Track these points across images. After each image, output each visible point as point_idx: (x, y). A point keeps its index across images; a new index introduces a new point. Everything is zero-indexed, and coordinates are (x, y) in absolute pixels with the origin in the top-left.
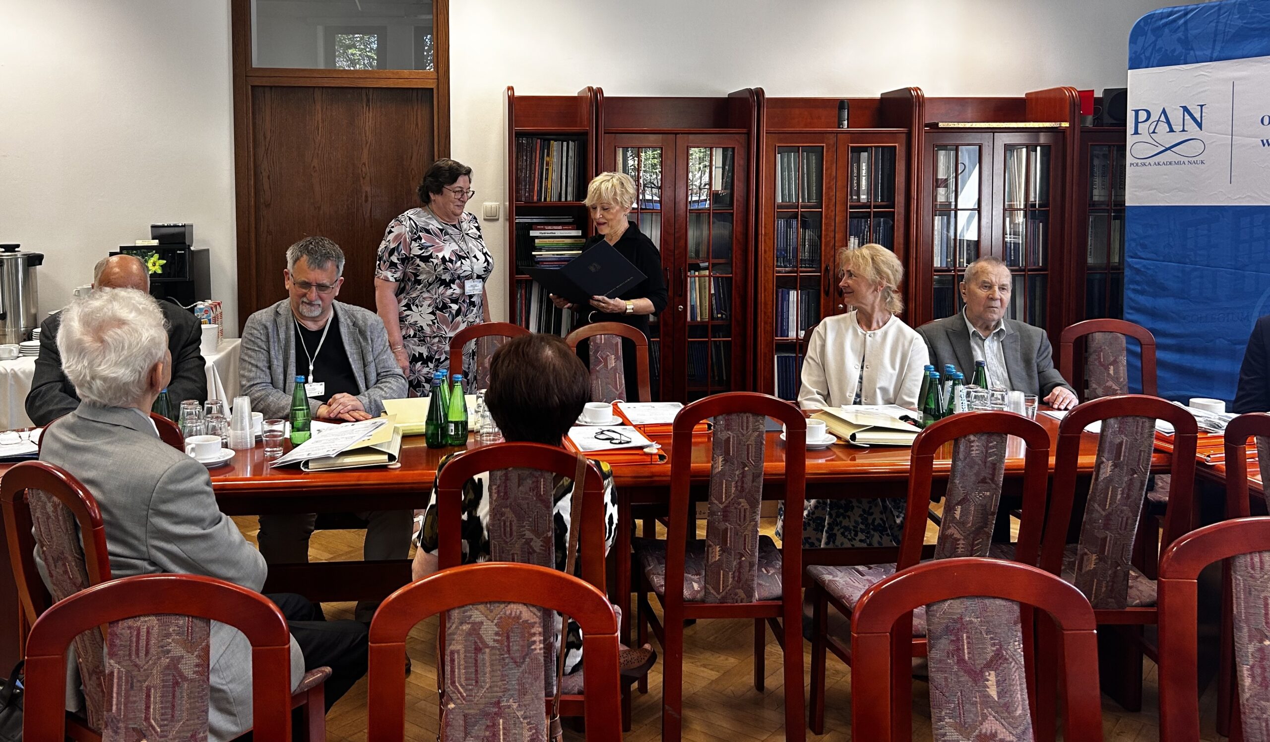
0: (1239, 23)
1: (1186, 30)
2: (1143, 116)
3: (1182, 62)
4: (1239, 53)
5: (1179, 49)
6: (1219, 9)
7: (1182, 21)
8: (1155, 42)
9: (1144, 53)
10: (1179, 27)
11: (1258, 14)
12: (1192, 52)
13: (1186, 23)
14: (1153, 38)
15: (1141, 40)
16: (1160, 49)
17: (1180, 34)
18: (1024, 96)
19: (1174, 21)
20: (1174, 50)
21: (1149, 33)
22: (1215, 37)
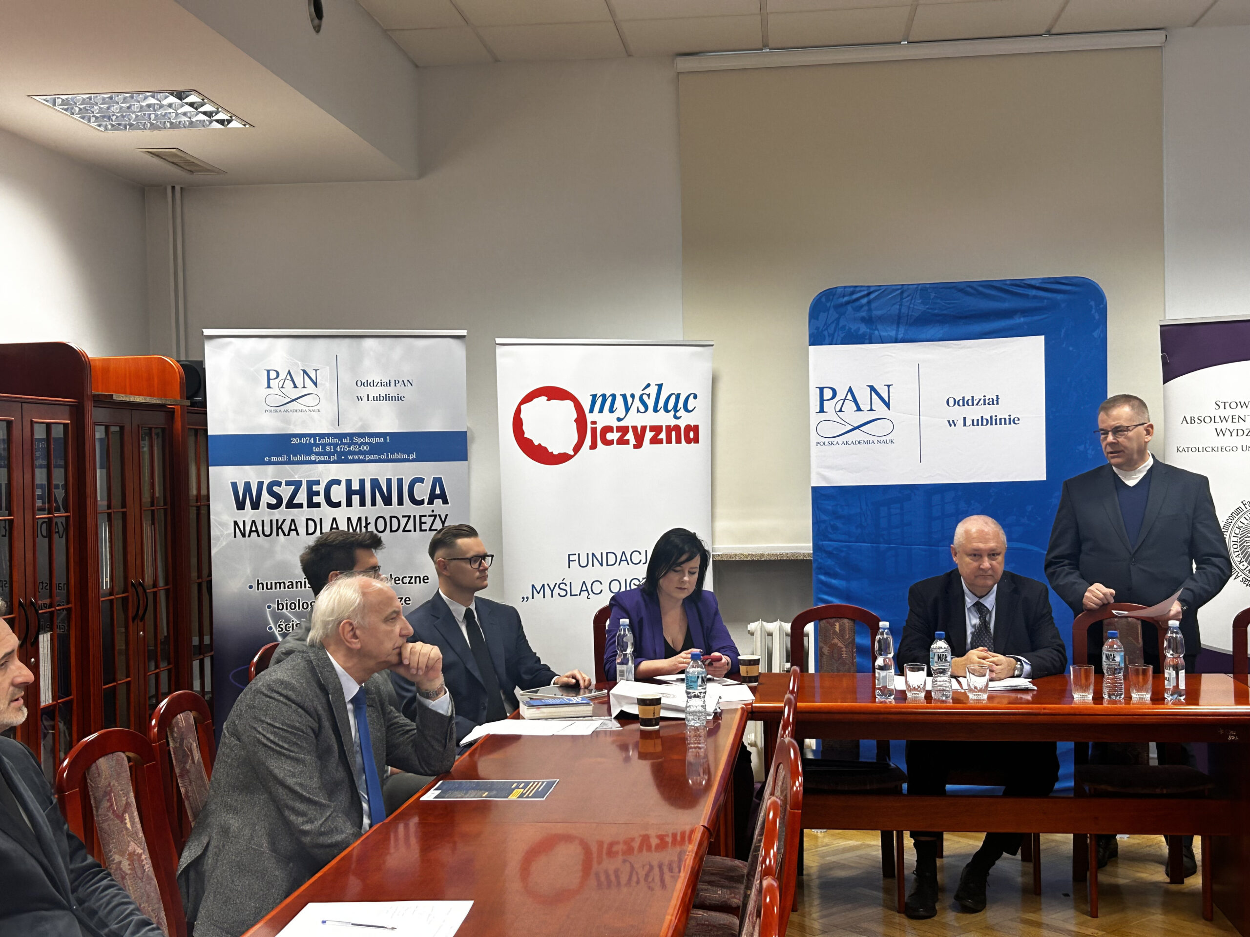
0: (921, 308)
1: (870, 310)
2: (828, 394)
3: (867, 341)
4: (925, 336)
5: (865, 329)
6: (902, 293)
8: (838, 319)
9: (826, 329)
10: (862, 306)
11: (939, 301)
12: (876, 332)
13: (869, 302)
14: (836, 315)
15: (822, 315)
16: (844, 327)
17: (863, 313)
19: (858, 299)
20: (859, 329)
21: (832, 311)
22: (897, 320)
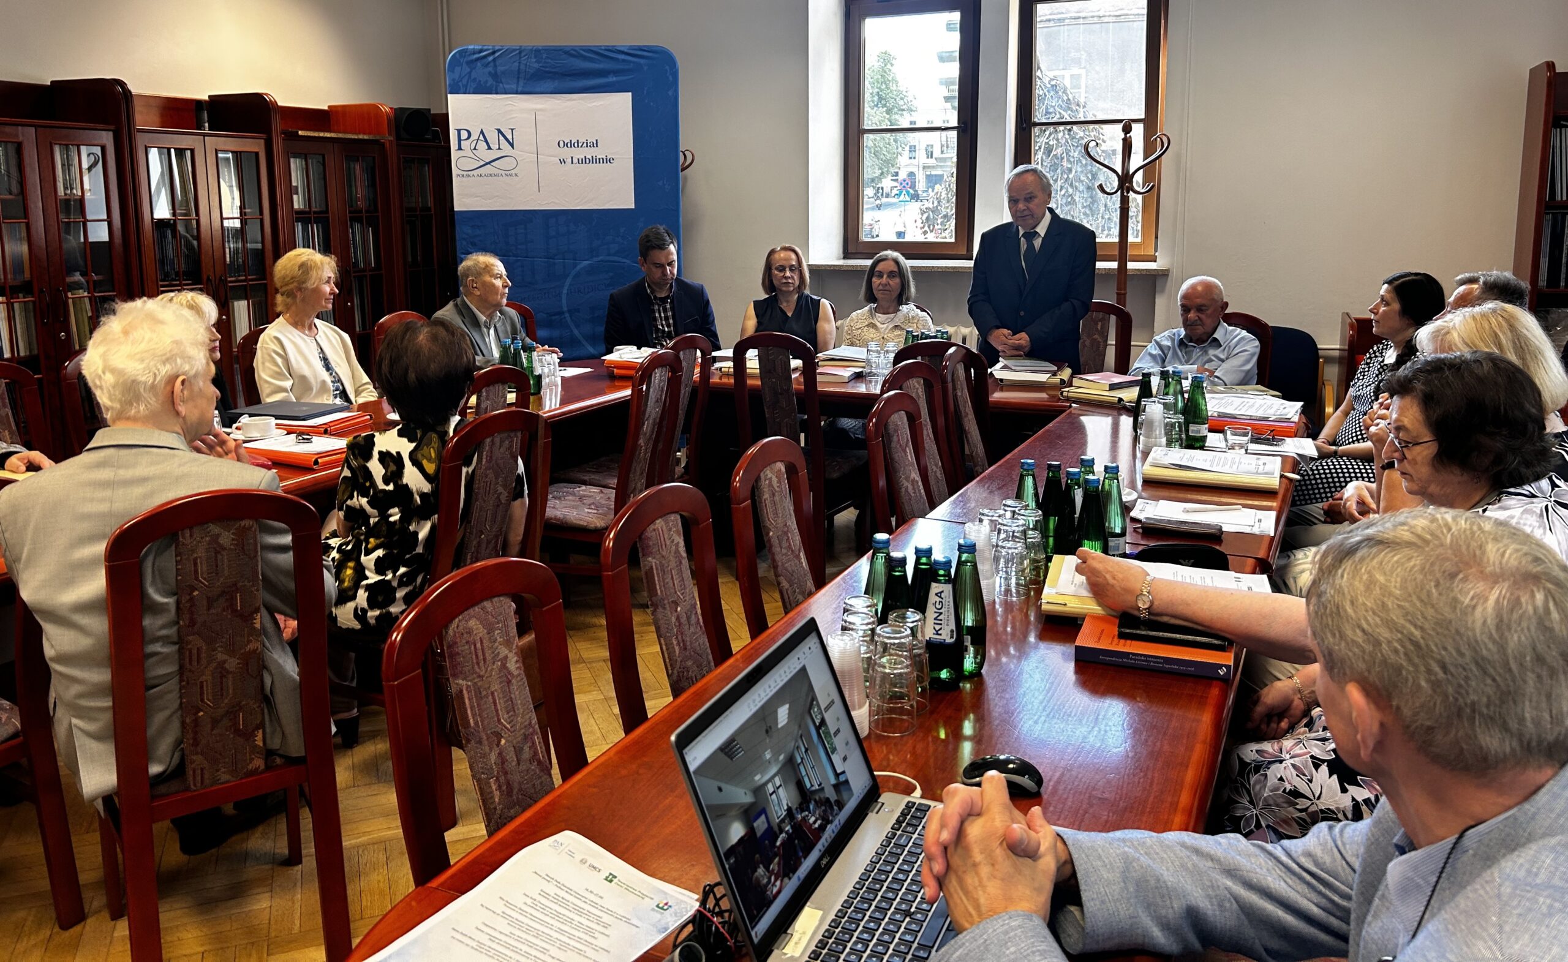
1: (495, 66)
2: (464, 135)
3: (494, 92)
4: (538, 90)
5: (490, 81)
7: (491, 58)
8: (470, 73)
9: (461, 81)
10: (489, 63)
11: (549, 61)
12: (501, 85)
13: (494, 60)
14: (468, 70)
15: (458, 69)
16: (475, 79)
17: (490, 69)
20: (486, 82)
21: (464, 65)
22: (518, 75)
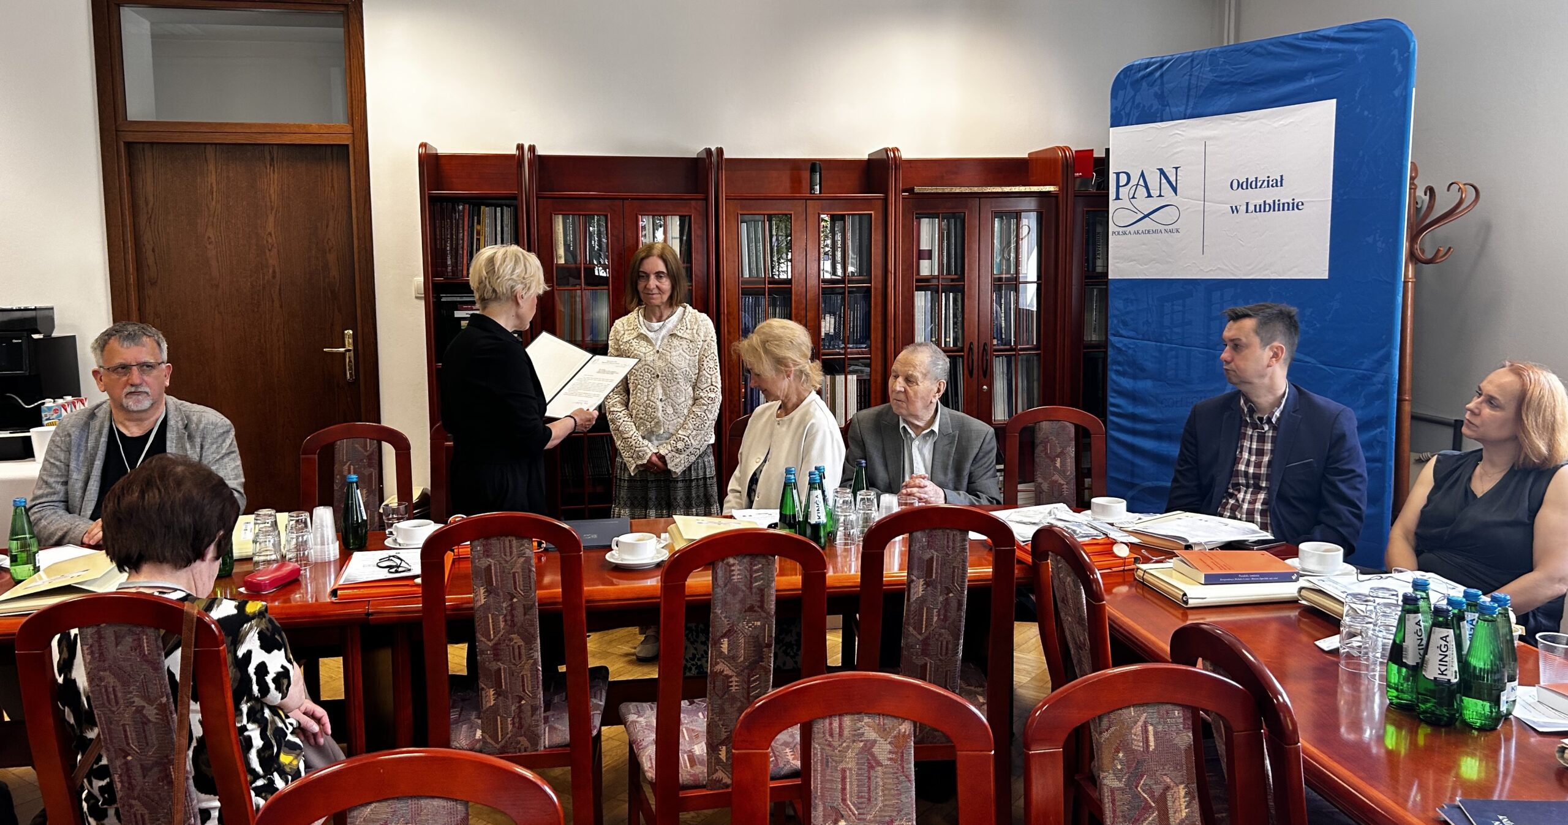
0: (1210, 76)
1: (1162, 84)
2: (1124, 180)
3: (1159, 119)
4: (1210, 110)
5: (1156, 106)
6: (1192, 61)
7: (1158, 74)
8: (1134, 97)
9: (1124, 109)
10: (1155, 81)
11: (1227, 67)
12: (1168, 108)
13: (1162, 75)
14: (1132, 93)
15: (1121, 93)
17: (1156, 88)
18: (1026, 156)
19: (1151, 74)
20: (1151, 106)
21: (1129, 86)
22: (1188, 91)
